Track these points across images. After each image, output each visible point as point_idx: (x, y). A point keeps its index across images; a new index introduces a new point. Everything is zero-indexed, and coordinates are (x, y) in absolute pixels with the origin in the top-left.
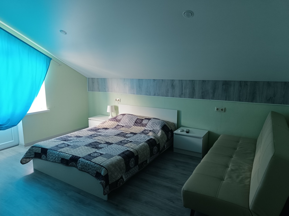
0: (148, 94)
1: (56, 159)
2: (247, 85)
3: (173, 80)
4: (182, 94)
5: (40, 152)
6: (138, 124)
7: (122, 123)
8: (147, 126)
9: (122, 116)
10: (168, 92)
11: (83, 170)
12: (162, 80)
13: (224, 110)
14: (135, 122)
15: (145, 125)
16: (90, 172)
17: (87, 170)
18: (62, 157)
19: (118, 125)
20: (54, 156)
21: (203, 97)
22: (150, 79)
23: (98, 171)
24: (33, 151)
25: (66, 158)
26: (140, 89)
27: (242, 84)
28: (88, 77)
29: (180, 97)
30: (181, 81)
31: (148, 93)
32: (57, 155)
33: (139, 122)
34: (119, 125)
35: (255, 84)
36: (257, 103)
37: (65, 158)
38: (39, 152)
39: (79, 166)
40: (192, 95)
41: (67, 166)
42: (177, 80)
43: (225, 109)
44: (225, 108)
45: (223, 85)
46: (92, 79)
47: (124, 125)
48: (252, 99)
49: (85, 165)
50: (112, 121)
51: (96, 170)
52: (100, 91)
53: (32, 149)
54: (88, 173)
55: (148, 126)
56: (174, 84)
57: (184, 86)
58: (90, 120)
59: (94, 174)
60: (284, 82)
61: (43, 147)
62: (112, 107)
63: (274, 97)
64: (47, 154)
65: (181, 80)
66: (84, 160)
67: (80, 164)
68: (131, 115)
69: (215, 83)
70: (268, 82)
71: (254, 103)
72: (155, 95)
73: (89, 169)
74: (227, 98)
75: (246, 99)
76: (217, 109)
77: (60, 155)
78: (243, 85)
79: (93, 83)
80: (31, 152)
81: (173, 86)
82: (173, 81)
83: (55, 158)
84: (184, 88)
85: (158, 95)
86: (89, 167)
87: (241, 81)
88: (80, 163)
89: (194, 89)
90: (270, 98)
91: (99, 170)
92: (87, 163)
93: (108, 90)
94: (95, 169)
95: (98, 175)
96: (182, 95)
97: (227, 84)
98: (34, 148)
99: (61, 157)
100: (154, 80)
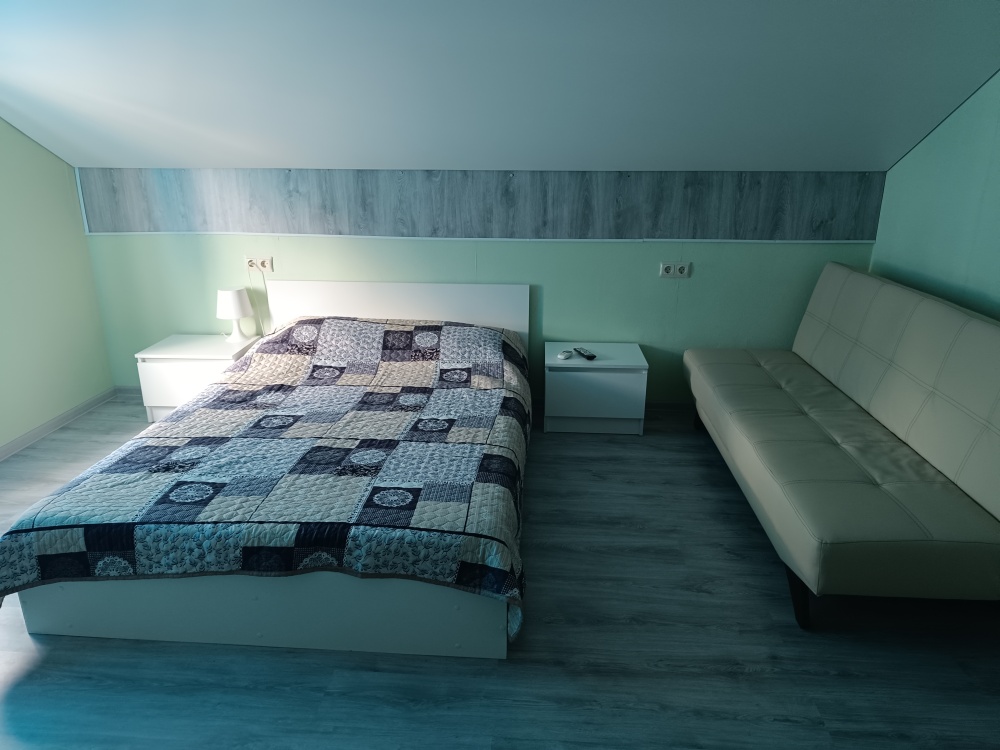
0: (405, 231)
1: (210, 558)
2: (759, 183)
3: (507, 173)
4: (545, 223)
5: (80, 546)
6: (398, 355)
7: (327, 358)
8: (441, 356)
9: (311, 328)
10: (490, 221)
11: (384, 571)
12: (465, 172)
13: (686, 271)
14: (385, 347)
15: (433, 354)
16: (424, 572)
17: (404, 567)
18: (242, 544)
19: (316, 367)
20: (191, 550)
21: (619, 232)
22: (410, 171)
23: (468, 558)
24: (26, 551)
25: (272, 545)
26: (365, 210)
27: (747, 181)
28: (77, 165)
29: (538, 234)
30: (541, 177)
31: (405, 227)
32: (213, 541)
33: (398, 343)
34: (321, 367)
35: (782, 179)
36: (784, 239)
37: (264, 543)
38: (73, 550)
39: (359, 559)
40: (582, 228)
41: (286, 575)
42: (527, 171)
43: (691, 266)
44: (691, 264)
45: (686, 187)
46: (108, 173)
47: (343, 365)
48: (772, 229)
49: (392, 548)
50: (279, 353)
51: (454, 559)
52: (157, 229)
53: (15, 545)
54: (413, 577)
55: (447, 353)
56: (511, 189)
57: (550, 194)
58: (144, 360)
59: (450, 575)
60: (860, 173)
61: (95, 520)
62: (239, 293)
63: (832, 219)
64: (133, 547)
65: (541, 172)
66: (378, 531)
67: (363, 551)
68: (348, 319)
69: (661, 180)
70: (819, 173)
71: (777, 241)
72: (434, 233)
73: (415, 563)
74: (699, 229)
75: (756, 229)
76: (667, 270)
77: (227, 536)
78: (747, 183)
79: (114, 190)
80: (14, 557)
81: (508, 195)
82: (507, 175)
83: (202, 557)
84: (550, 202)
85: (451, 233)
86: (416, 553)
87: (741, 173)
88: (358, 547)
89: (587, 204)
90: (822, 222)
91: (473, 552)
92: (402, 538)
93: (205, 222)
94: (450, 555)
95: (471, 576)
96: (543, 228)
97: (697, 181)
98: (24, 539)
99: (236, 547)
100: (429, 173)
